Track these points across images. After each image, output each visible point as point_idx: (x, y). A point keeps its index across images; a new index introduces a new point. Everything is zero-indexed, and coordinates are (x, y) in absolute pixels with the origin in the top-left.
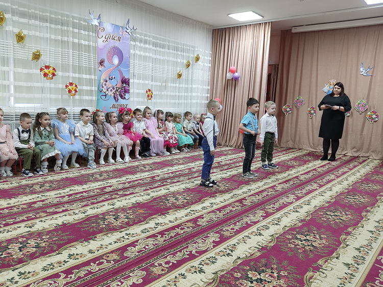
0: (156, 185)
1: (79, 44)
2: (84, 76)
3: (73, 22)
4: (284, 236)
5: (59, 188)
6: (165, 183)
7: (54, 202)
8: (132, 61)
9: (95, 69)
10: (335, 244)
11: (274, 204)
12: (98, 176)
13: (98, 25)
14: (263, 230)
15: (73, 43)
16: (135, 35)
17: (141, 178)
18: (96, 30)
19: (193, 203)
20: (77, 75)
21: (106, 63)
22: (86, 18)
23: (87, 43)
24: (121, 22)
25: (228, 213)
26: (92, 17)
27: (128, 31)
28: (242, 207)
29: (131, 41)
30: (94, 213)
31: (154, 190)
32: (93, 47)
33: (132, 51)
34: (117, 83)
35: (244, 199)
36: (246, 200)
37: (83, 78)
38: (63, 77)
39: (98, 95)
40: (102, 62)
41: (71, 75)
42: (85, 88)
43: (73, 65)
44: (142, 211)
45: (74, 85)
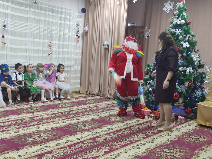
30: (24, 133)
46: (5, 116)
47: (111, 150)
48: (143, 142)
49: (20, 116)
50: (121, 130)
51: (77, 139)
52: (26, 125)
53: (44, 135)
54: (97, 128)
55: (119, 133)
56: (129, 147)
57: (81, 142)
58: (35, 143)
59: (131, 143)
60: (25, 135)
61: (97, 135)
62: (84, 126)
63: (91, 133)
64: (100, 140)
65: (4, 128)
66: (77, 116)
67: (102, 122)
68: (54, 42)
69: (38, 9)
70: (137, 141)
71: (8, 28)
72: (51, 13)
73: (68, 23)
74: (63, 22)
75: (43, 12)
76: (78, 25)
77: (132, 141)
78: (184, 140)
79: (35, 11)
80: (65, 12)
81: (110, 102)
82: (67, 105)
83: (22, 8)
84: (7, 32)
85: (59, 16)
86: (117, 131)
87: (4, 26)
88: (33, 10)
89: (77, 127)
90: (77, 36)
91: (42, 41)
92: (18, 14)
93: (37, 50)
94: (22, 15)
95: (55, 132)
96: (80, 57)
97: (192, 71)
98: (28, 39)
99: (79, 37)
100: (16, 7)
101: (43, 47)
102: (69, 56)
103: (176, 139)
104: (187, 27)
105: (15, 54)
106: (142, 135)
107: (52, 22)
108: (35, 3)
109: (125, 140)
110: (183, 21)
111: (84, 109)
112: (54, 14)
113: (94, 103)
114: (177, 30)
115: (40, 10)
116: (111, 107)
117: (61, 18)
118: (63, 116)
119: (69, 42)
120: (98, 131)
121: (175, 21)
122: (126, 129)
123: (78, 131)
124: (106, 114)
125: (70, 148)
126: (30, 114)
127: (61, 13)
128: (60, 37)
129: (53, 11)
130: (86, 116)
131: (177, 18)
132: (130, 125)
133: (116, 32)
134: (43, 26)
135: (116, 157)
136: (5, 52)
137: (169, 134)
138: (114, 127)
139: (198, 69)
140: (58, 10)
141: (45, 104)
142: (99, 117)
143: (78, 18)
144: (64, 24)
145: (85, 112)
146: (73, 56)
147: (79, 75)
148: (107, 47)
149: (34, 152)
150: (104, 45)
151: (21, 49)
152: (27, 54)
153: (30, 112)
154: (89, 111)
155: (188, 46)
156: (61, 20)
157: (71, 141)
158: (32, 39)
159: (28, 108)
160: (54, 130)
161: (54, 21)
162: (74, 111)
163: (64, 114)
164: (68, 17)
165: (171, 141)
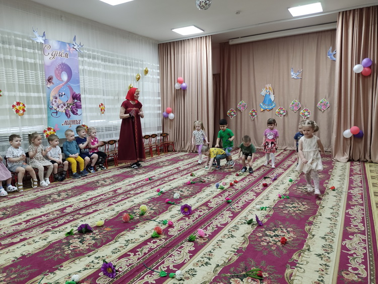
0: (120, 198)
1: (24, 62)
2: (32, 95)
3: (15, 40)
4: (254, 235)
5: (14, 215)
6: (128, 196)
7: (10, 232)
8: (81, 77)
9: (43, 86)
10: (302, 236)
11: (237, 203)
12: (56, 197)
13: (43, 42)
14: (234, 231)
15: (18, 62)
16: (82, 51)
17: (102, 193)
18: (41, 47)
19: (160, 213)
20: (25, 94)
21: (54, 80)
22: (30, 36)
23: (33, 61)
24: (67, 38)
25: (197, 218)
26: (37, 34)
27: (75, 47)
28: (209, 210)
29: (79, 57)
30: (56, 238)
31: (119, 204)
32: (40, 64)
33: (81, 67)
34: (68, 99)
35: (209, 201)
36: (211, 202)
37: (31, 97)
38: (9, 97)
39: (48, 113)
40: (50, 79)
41: (18, 94)
42: (34, 106)
43: (19, 84)
44: (108, 229)
45: (21, 105)
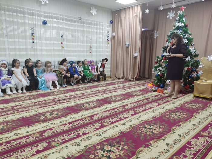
46: (67, 93)
47: (135, 113)
48: (157, 108)
49: (76, 93)
50: (141, 101)
51: (113, 106)
52: (80, 98)
53: (92, 104)
54: (125, 99)
55: (140, 103)
56: (147, 111)
57: (116, 108)
58: (87, 109)
59: (148, 109)
60: (80, 104)
61: (125, 104)
62: (116, 98)
63: (121, 102)
64: (127, 107)
65: (68, 100)
66: (111, 92)
67: (127, 96)
68: (93, 45)
69: (82, 24)
70: (152, 108)
71: (64, 37)
72: (90, 26)
73: (101, 31)
74: (98, 31)
75: (85, 25)
76: (108, 32)
77: (149, 107)
78: (185, 106)
79: (80, 25)
80: (99, 24)
81: (131, 83)
82: (103, 85)
83: (72, 23)
84: (64, 40)
85: (96, 27)
86: (138, 101)
87: (62, 36)
88: (79, 24)
89: (111, 99)
90: (108, 40)
91: (85, 44)
92: (70, 28)
93: (82, 50)
94: (72, 28)
95: (98, 102)
96: (110, 54)
97: (190, 59)
98: (77, 44)
99: (109, 40)
100: (68, 23)
101: (86, 48)
102: (103, 54)
103: (179, 106)
104: (186, 29)
105: (70, 54)
106: (155, 104)
107: (91, 31)
108: (80, 19)
109: (144, 107)
110: (183, 24)
111: (115, 88)
112: (92, 26)
113: (120, 84)
114: (179, 30)
115: (83, 24)
116: (132, 86)
117: (97, 28)
118: (101, 92)
119: (102, 44)
120: (126, 102)
121: (177, 24)
122: (144, 100)
123: (113, 101)
124: (129, 91)
125: (109, 112)
126: (82, 91)
127: (97, 25)
128: (97, 41)
129: (92, 24)
130: (116, 92)
131: (179, 22)
132: (146, 98)
133: (134, 35)
134: (85, 35)
135: (139, 118)
136: (64, 53)
137: (174, 103)
138: (136, 99)
139: (194, 58)
140: (95, 23)
141: (89, 85)
142: (125, 92)
143: (108, 27)
144: (99, 32)
145: (115, 89)
146: (105, 54)
147: (110, 66)
148: (128, 46)
149: (87, 114)
150: (126, 45)
151: (73, 50)
152: (77, 54)
153: (82, 90)
154: (118, 89)
155: (187, 42)
156: (97, 30)
157: (109, 108)
158: (79, 44)
159: (80, 88)
160: (97, 101)
161: (93, 30)
162: (108, 89)
163: (102, 91)
164: (102, 27)
165: (176, 107)
